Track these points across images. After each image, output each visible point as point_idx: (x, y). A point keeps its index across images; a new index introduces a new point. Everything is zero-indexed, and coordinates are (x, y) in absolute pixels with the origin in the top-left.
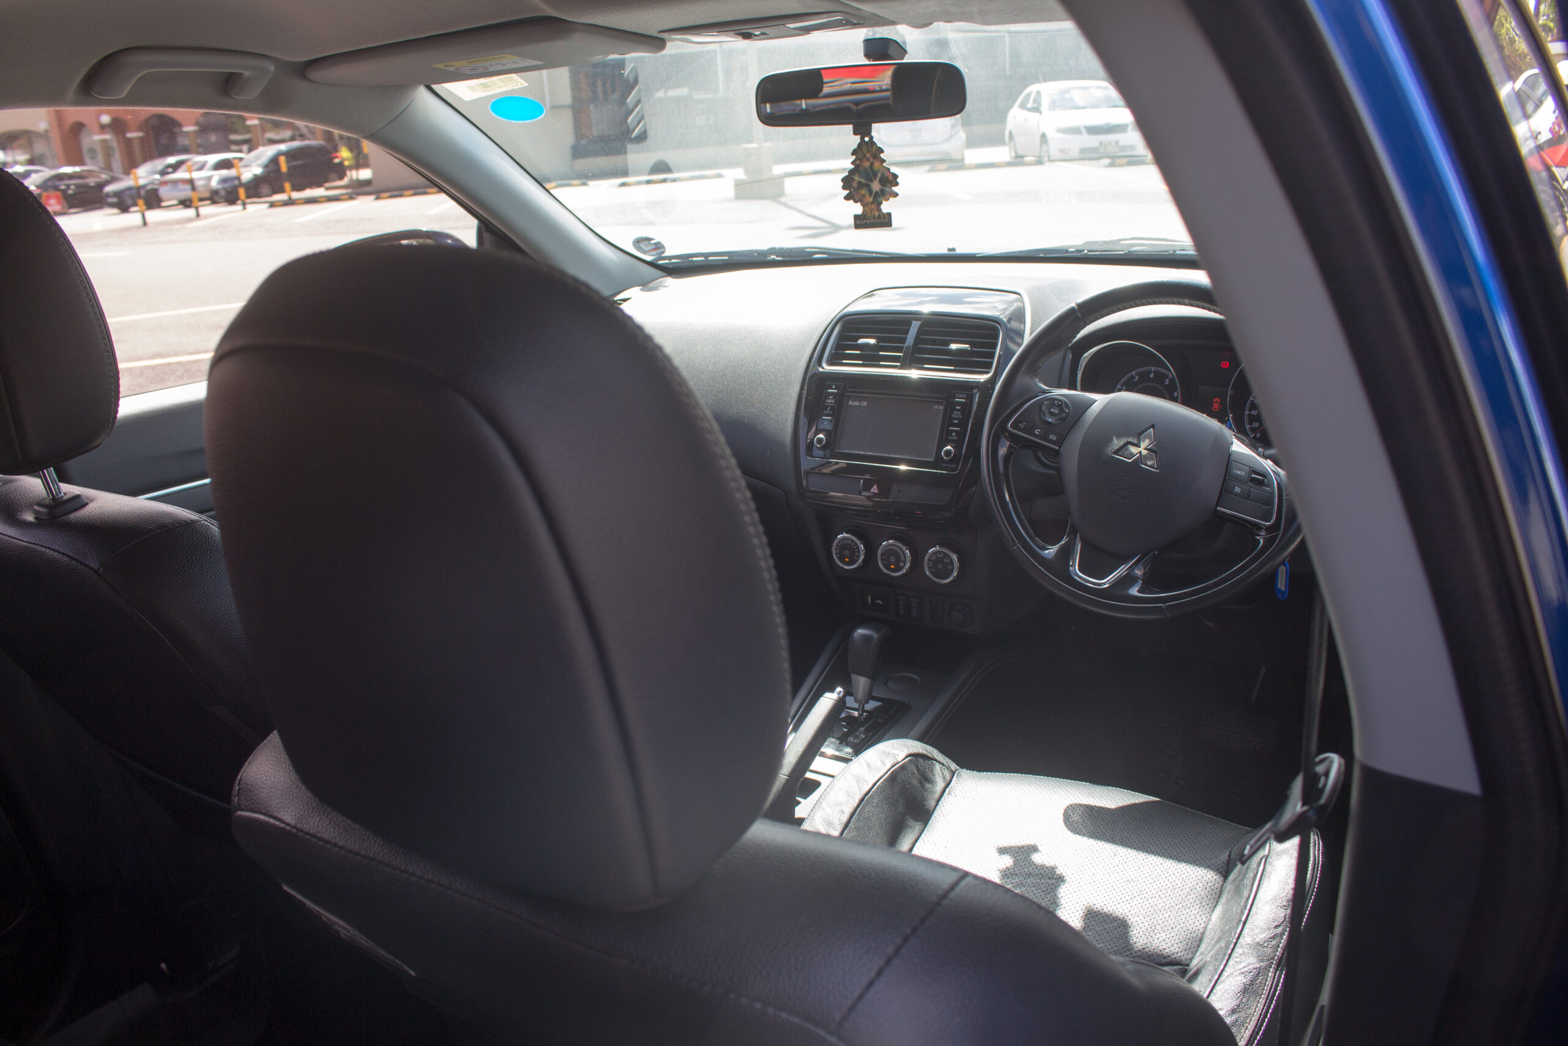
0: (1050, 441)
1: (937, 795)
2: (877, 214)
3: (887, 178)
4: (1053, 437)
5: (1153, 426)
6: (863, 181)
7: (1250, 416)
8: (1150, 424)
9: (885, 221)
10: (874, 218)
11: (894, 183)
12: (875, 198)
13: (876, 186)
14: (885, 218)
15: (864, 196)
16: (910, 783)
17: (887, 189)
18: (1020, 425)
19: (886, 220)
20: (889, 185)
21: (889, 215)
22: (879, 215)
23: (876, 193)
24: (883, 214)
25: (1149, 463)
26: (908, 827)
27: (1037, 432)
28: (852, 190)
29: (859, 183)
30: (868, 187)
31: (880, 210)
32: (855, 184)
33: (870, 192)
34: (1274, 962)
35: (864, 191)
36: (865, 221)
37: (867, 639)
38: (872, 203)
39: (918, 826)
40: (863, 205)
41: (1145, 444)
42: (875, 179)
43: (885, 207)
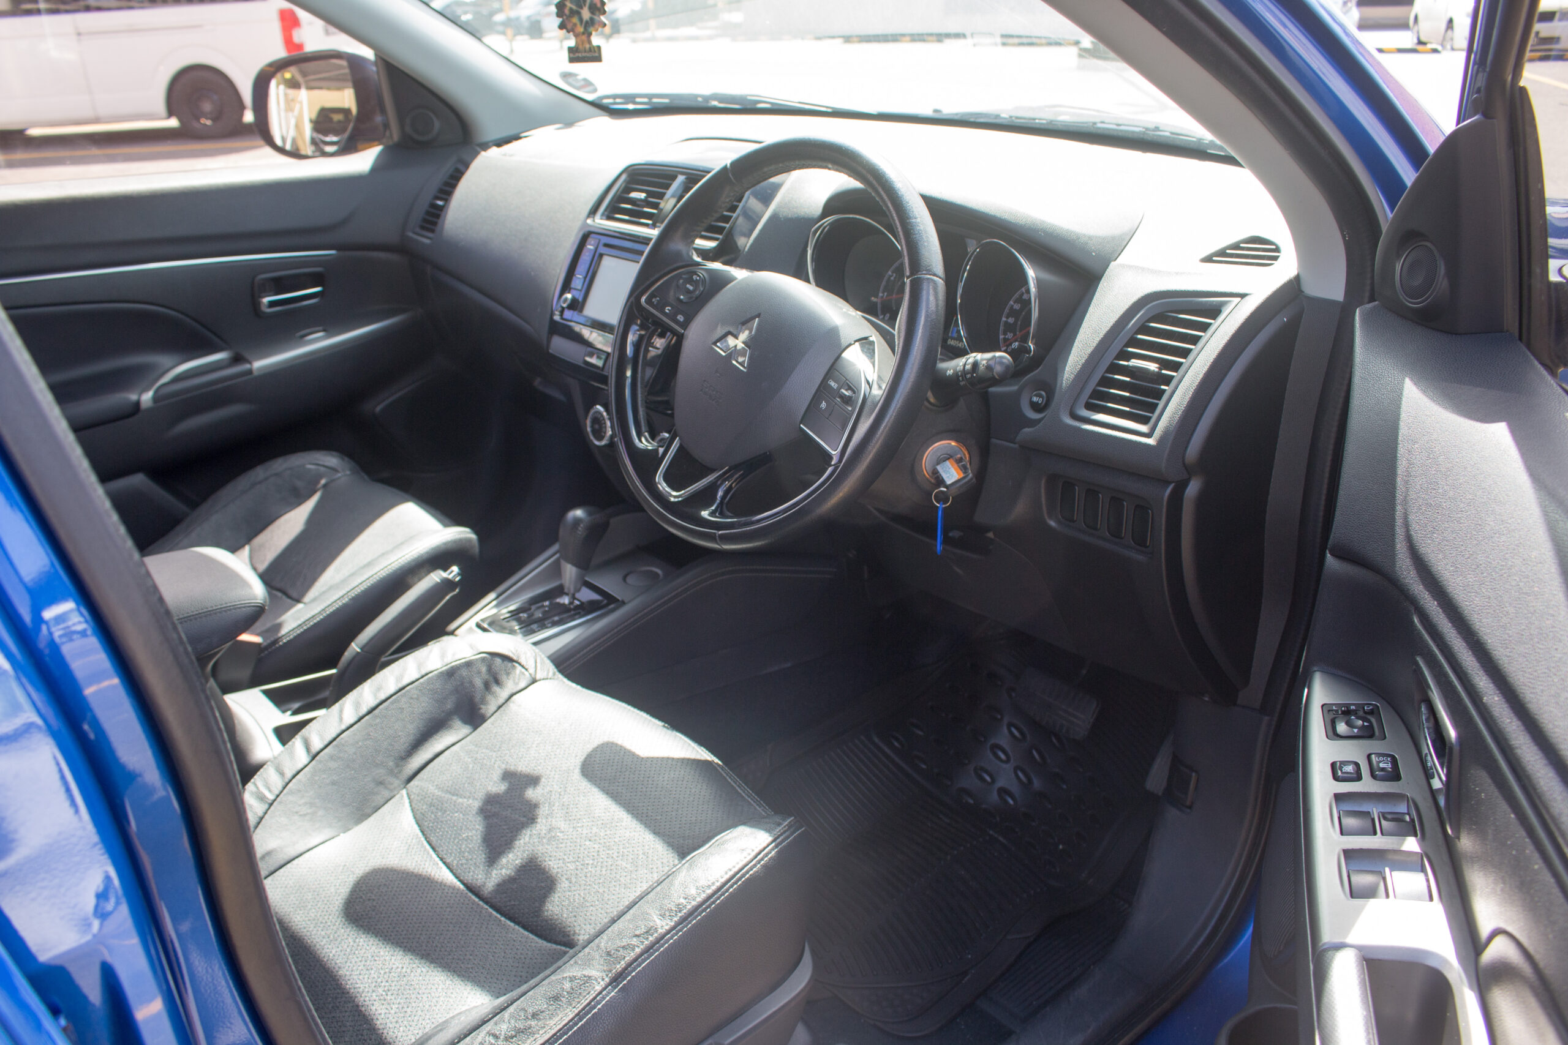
0: (677, 322)
1: (501, 701)
2: (587, 46)
3: (595, 5)
4: (680, 318)
5: (758, 316)
6: (574, 7)
7: (1006, 323)
8: (757, 313)
9: (594, 55)
10: (585, 52)
11: (602, 11)
12: (585, 28)
13: (586, 14)
14: (595, 52)
15: (575, 25)
16: (471, 682)
17: (596, 18)
18: (654, 300)
19: (597, 55)
20: (597, 13)
21: (599, 48)
22: (590, 48)
23: (587, 22)
24: (594, 47)
25: (741, 359)
26: (450, 727)
27: (667, 309)
28: (565, 17)
29: (571, 9)
30: (579, 13)
31: (590, 42)
32: (567, 11)
33: (581, 20)
34: (610, 975)
35: (575, 20)
36: (577, 55)
37: (577, 521)
38: (583, 33)
39: (465, 729)
40: (576, 36)
41: (744, 336)
42: (585, 5)
43: (596, 40)
